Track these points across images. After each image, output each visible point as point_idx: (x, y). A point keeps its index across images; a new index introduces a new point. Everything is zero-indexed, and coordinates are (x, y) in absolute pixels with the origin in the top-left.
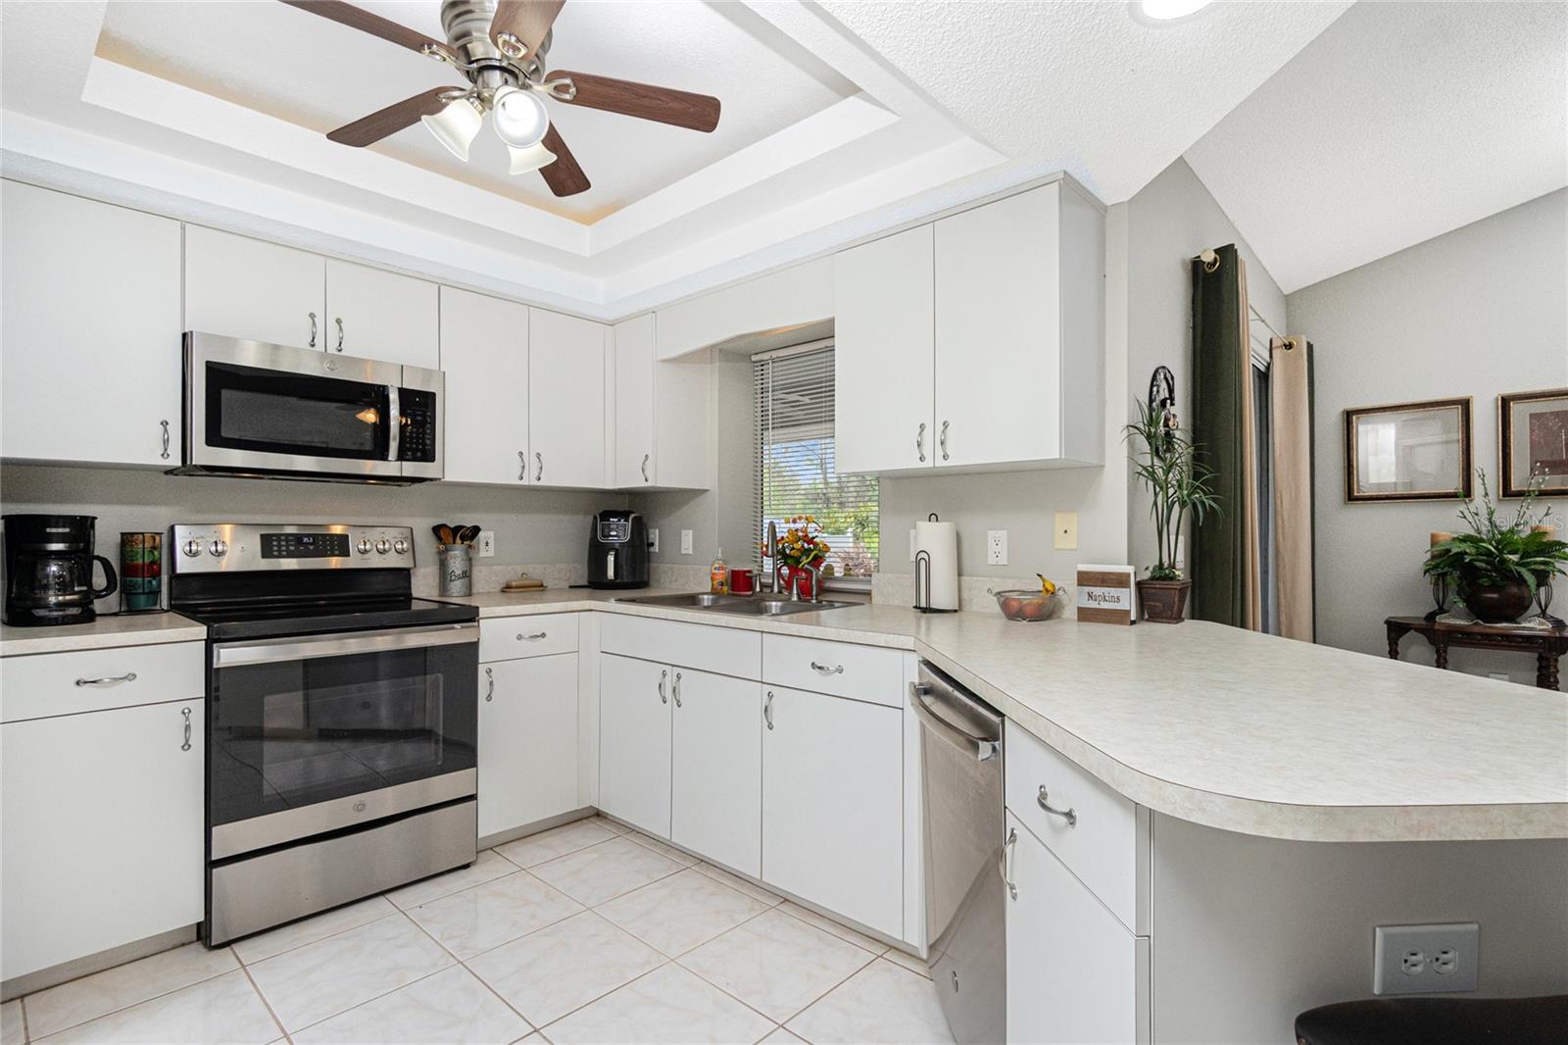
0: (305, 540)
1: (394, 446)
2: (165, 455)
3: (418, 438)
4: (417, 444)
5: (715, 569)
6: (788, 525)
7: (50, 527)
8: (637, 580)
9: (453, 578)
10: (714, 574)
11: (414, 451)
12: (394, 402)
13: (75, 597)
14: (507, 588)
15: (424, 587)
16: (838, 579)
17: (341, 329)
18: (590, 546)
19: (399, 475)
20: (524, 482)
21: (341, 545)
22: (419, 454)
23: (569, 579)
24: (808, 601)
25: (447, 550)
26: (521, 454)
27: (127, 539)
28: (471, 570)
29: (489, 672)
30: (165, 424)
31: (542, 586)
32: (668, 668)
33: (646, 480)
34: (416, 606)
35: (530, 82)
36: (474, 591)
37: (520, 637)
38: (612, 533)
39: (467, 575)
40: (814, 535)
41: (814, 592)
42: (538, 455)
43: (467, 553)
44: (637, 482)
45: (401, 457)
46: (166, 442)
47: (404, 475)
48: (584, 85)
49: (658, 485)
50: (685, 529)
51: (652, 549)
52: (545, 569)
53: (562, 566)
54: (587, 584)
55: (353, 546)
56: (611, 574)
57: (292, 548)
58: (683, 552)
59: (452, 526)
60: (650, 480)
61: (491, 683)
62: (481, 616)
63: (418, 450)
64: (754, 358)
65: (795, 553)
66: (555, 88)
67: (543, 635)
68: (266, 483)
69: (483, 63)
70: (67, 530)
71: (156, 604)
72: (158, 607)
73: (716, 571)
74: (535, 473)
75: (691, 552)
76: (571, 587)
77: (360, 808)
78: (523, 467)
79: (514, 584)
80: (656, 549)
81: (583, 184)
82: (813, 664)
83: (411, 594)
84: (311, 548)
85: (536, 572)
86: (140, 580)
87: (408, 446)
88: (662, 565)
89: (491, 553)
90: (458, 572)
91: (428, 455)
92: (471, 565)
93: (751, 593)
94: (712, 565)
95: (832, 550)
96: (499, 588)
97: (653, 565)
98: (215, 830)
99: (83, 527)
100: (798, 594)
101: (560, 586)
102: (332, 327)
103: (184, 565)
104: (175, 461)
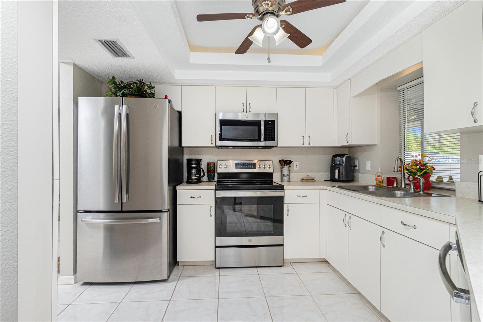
0: (245, 164)
1: (263, 137)
2: (212, 144)
3: (270, 134)
4: (270, 136)
5: (377, 176)
6: (412, 158)
7: (192, 161)
8: (348, 179)
9: (284, 176)
10: (376, 178)
11: (269, 138)
12: (263, 124)
13: (197, 177)
14: (302, 180)
15: (276, 178)
16: (445, 184)
17: (250, 106)
18: (331, 167)
19: (265, 145)
20: (304, 146)
21: (253, 166)
22: (270, 139)
23: (325, 178)
24: (418, 192)
25: (283, 168)
26: (303, 136)
27: (208, 164)
28: (290, 174)
29: (288, 206)
30: (212, 136)
31: (314, 180)
32: (347, 214)
33: (348, 142)
34: (274, 184)
35: (278, 13)
36: (291, 180)
37: (298, 196)
38: (338, 162)
39: (289, 175)
40: (427, 162)
41: (422, 188)
42: (309, 136)
43: (289, 168)
44: (345, 143)
45: (265, 140)
46: (212, 140)
47: (266, 145)
48: (294, 6)
49: (352, 144)
50: (367, 160)
51: (356, 168)
52: (316, 174)
53: (322, 173)
54: (329, 180)
55: (257, 166)
56: (337, 177)
57: (242, 167)
58: (367, 169)
59: (285, 160)
60: (349, 142)
61: (288, 210)
62: (284, 188)
63: (270, 138)
64: (398, 89)
65: (414, 171)
66: (286, 11)
67: (306, 196)
68: (237, 149)
69: (264, 13)
70: (195, 162)
71: (213, 180)
72: (214, 181)
73: (378, 177)
74: (308, 142)
75: (370, 170)
76: (325, 181)
77: (250, 241)
78: (304, 141)
79: (304, 179)
80: (357, 168)
81: (309, 41)
82: (402, 222)
83: (273, 180)
84: (246, 166)
85: (312, 175)
86: (210, 174)
87: (267, 137)
88: (359, 174)
89: (298, 168)
90: (286, 174)
91: (273, 139)
92: (290, 172)
93: (392, 187)
94: (376, 174)
95: (436, 169)
96: (300, 180)
97: (356, 174)
98: (216, 238)
99: (199, 161)
100: (414, 189)
101: (321, 180)
102: (248, 105)
103: (220, 171)
104: (214, 145)
